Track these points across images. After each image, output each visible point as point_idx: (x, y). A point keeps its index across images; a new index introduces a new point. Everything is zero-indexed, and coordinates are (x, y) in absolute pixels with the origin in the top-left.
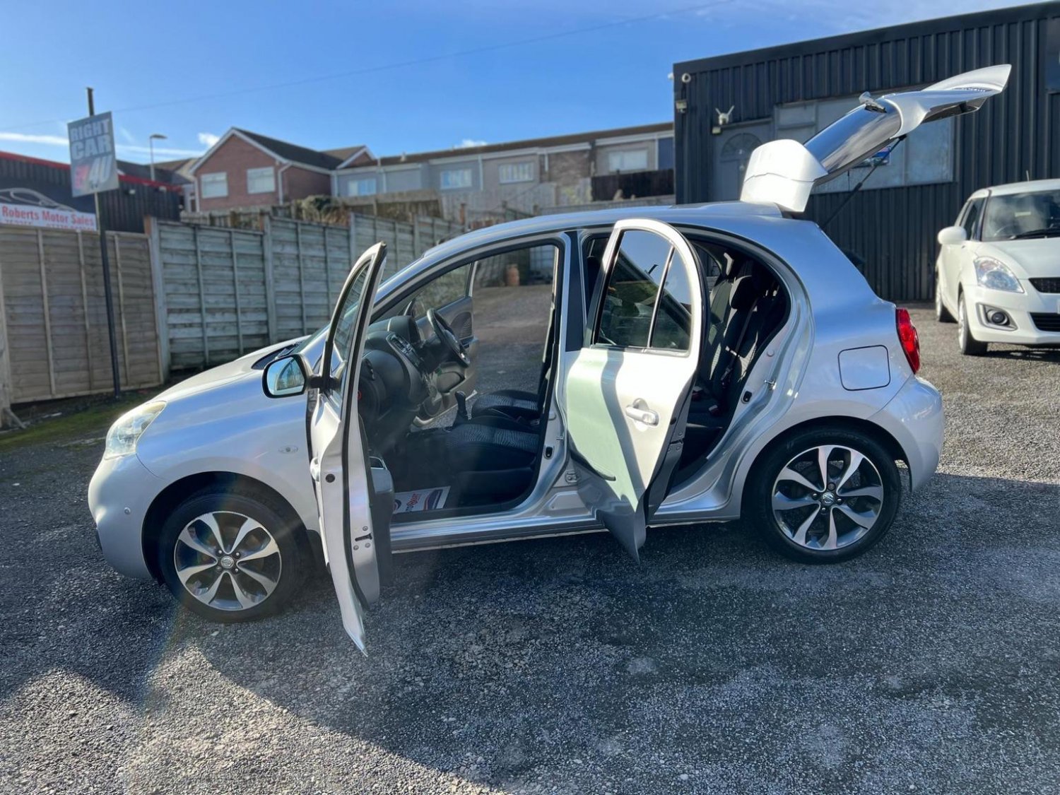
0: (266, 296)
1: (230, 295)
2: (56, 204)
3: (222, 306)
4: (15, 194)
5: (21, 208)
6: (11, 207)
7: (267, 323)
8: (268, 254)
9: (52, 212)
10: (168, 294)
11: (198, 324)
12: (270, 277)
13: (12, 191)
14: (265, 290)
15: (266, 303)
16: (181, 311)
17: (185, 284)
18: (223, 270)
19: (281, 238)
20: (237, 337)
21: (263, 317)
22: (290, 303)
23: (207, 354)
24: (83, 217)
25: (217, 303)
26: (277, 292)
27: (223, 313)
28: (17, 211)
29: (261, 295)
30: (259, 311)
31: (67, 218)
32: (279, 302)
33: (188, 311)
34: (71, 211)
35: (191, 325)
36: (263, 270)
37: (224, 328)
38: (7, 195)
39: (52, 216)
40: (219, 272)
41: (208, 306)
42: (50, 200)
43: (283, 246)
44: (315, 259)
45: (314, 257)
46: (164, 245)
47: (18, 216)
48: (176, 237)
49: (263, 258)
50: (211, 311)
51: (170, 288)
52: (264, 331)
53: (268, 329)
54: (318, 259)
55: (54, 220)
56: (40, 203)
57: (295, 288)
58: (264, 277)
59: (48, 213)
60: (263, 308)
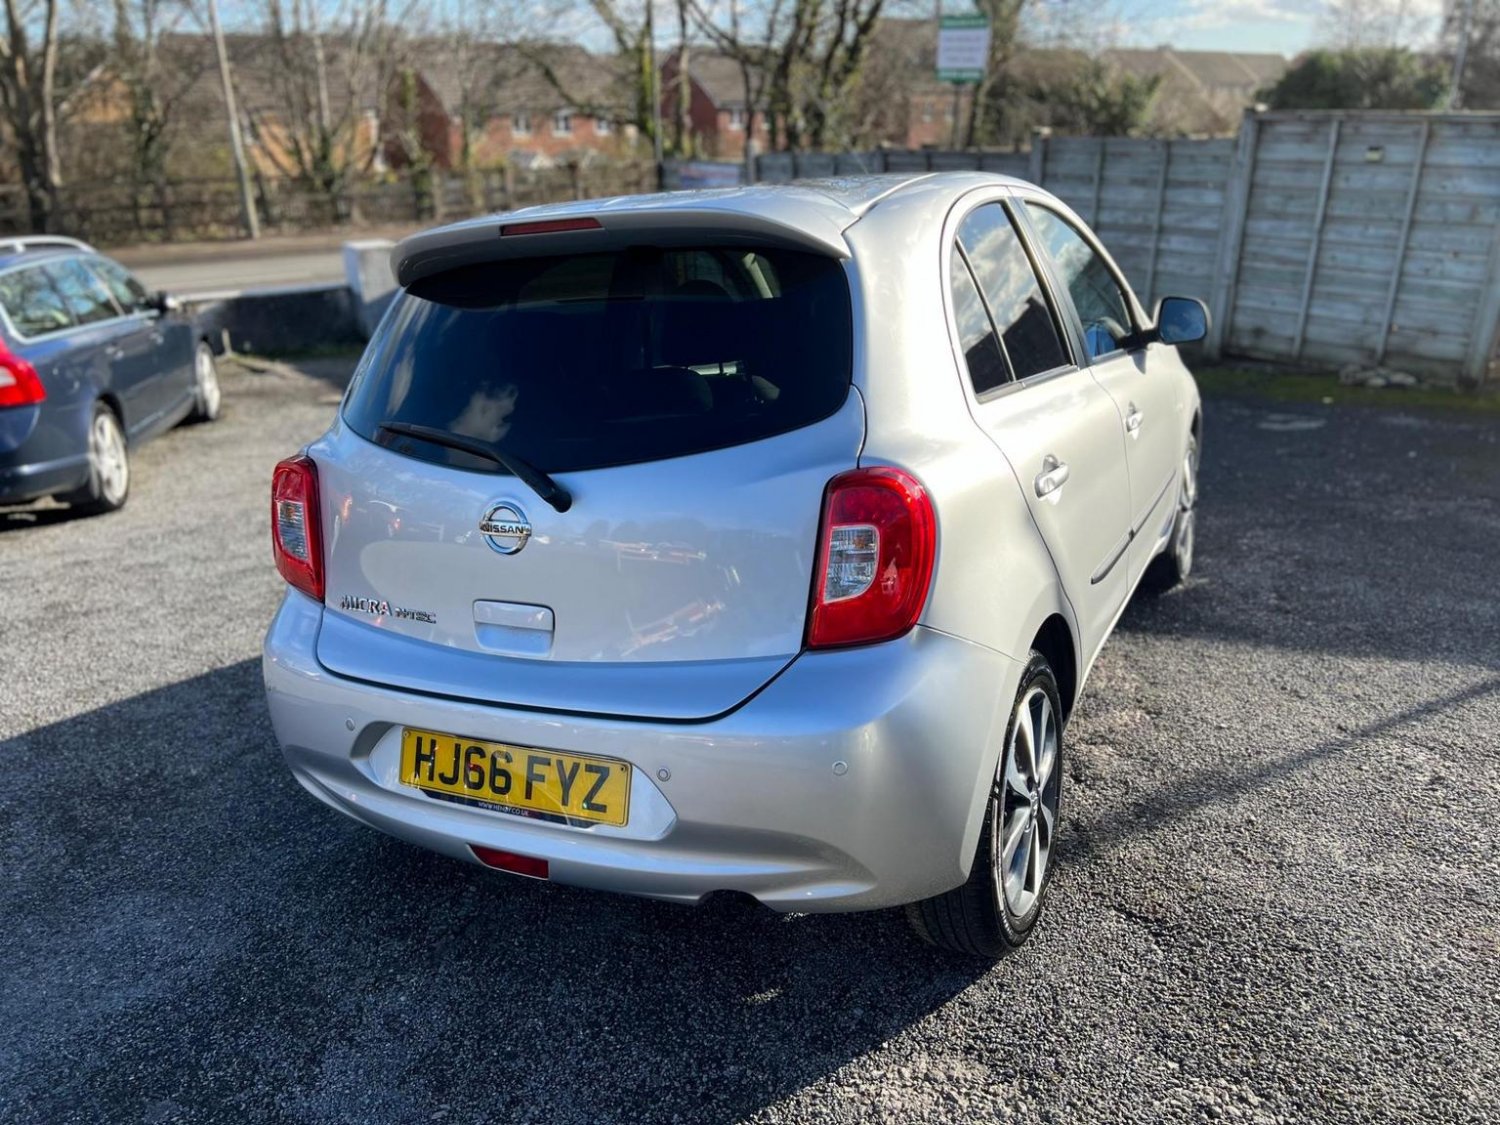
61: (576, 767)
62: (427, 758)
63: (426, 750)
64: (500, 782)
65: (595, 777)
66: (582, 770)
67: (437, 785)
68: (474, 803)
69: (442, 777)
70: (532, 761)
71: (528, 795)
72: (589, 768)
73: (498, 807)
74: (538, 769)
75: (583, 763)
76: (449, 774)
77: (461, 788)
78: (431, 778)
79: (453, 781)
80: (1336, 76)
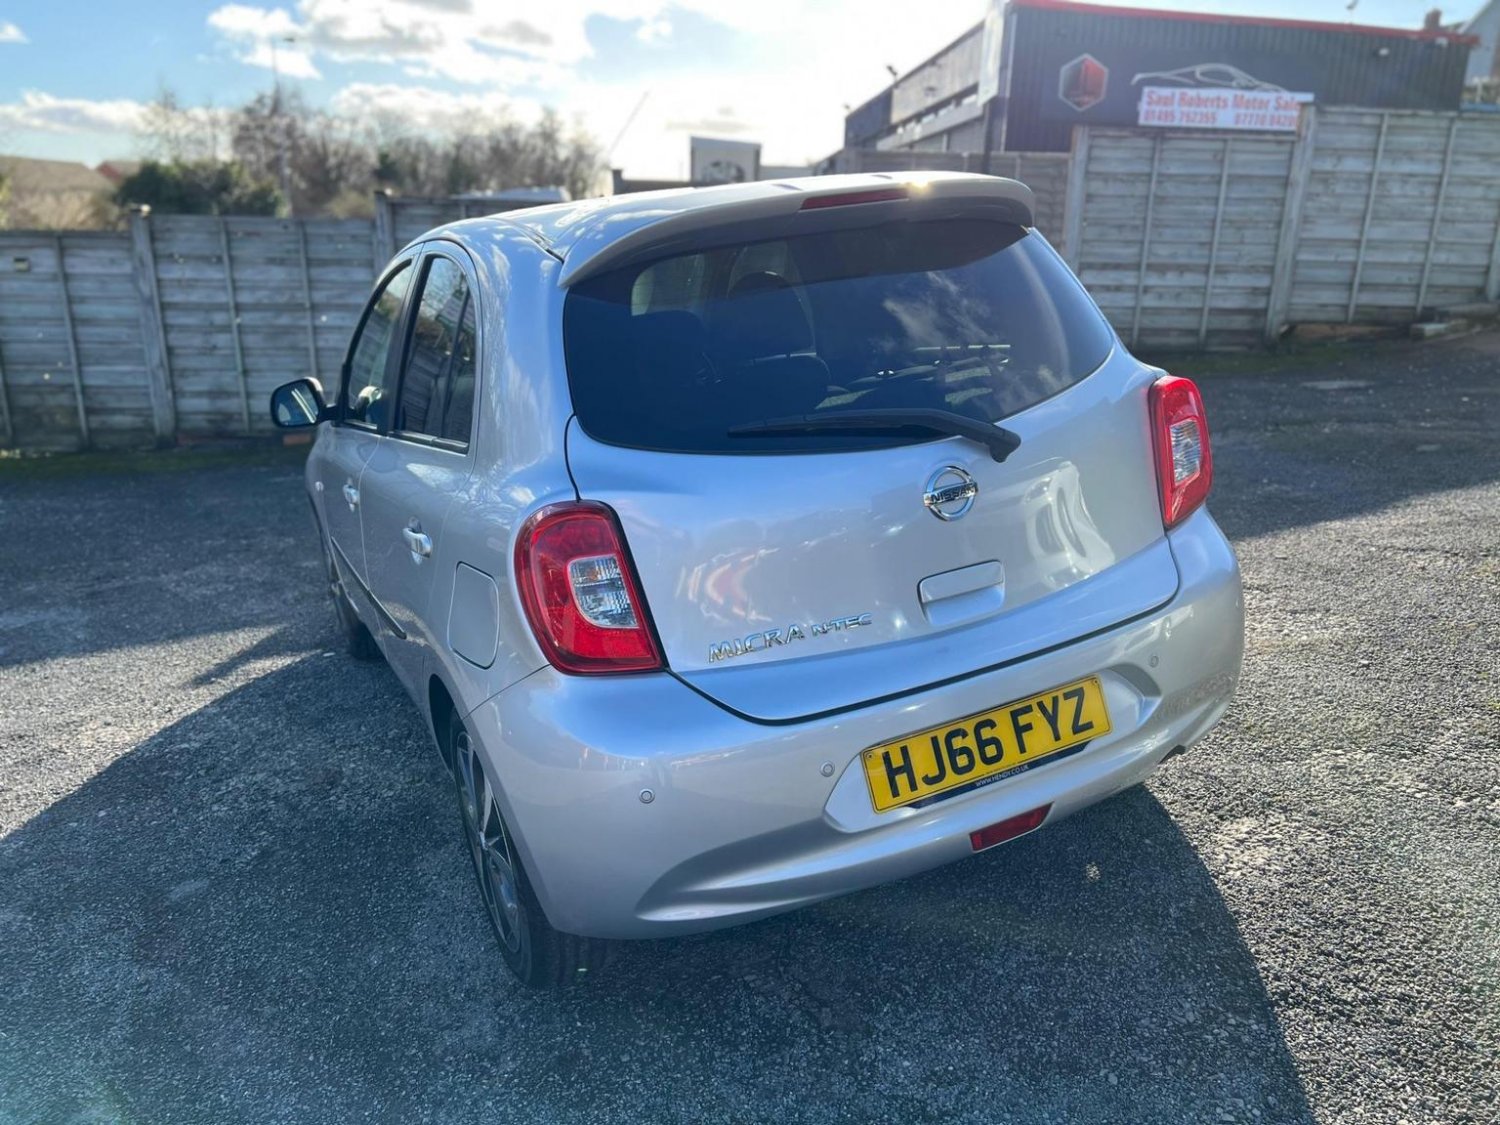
0: (1277, 246)
1: (1202, 244)
2: (1257, 83)
3: (1183, 260)
4: (1203, 74)
5: (1205, 93)
6: (1192, 93)
7: (1267, 292)
8: (1299, 174)
9: (1248, 95)
10: (1084, 241)
11: (1130, 286)
12: (1293, 212)
13: (1198, 70)
14: (1278, 237)
15: (1274, 259)
16: (1104, 267)
17: (1120, 227)
18: (1198, 204)
19: (1339, 145)
20: (1199, 311)
21: (1263, 282)
22: (1332, 258)
23: (1136, 333)
24: (1293, 99)
25: (1174, 255)
26: (1302, 240)
27: (1182, 272)
28: (1199, 98)
29: (1268, 244)
30: (1258, 272)
31: (1268, 102)
32: (1303, 256)
33: (1117, 267)
34: (1276, 91)
35: (1118, 289)
36: (1282, 202)
37: (1178, 296)
38: (1191, 75)
39: (1248, 101)
40: (1187, 208)
41: (1153, 260)
42: (1250, 78)
43: (1339, 158)
44: (1413, 180)
45: (1412, 175)
46: (1095, 167)
47: (1198, 105)
48: (1120, 154)
49: (1286, 182)
50: (1161, 269)
51: (1091, 233)
52: (1261, 304)
53: (1268, 303)
54: (1420, 179)
55: (1247, 107)
56: (1234, 84)
57: (1351, 232)
58: (1281, 214)
59: (1242, 97)
60: (1265, 267)
61: (1055, 701)
62: (899, 770)
63: (897, 761)
64: (991, 751)
65: (1075, 700)
66: (1061, 701)
67: (924, 790)
68: (972, 786)
69: (929, 781)
70: (1015, 715)
71: (1022, 750)
72: (1067, 696)
73: (997, 778)
74: (1023, 720)
75: (1060, 694)
76: (934, 772)
77: (951, 780)
78: (913, 786)
79: (941, 776)
80: (178, 184)
